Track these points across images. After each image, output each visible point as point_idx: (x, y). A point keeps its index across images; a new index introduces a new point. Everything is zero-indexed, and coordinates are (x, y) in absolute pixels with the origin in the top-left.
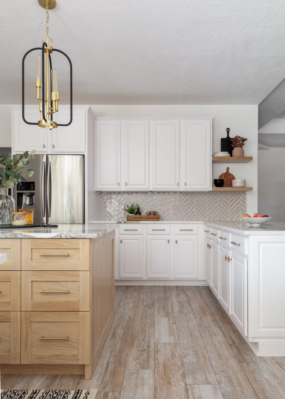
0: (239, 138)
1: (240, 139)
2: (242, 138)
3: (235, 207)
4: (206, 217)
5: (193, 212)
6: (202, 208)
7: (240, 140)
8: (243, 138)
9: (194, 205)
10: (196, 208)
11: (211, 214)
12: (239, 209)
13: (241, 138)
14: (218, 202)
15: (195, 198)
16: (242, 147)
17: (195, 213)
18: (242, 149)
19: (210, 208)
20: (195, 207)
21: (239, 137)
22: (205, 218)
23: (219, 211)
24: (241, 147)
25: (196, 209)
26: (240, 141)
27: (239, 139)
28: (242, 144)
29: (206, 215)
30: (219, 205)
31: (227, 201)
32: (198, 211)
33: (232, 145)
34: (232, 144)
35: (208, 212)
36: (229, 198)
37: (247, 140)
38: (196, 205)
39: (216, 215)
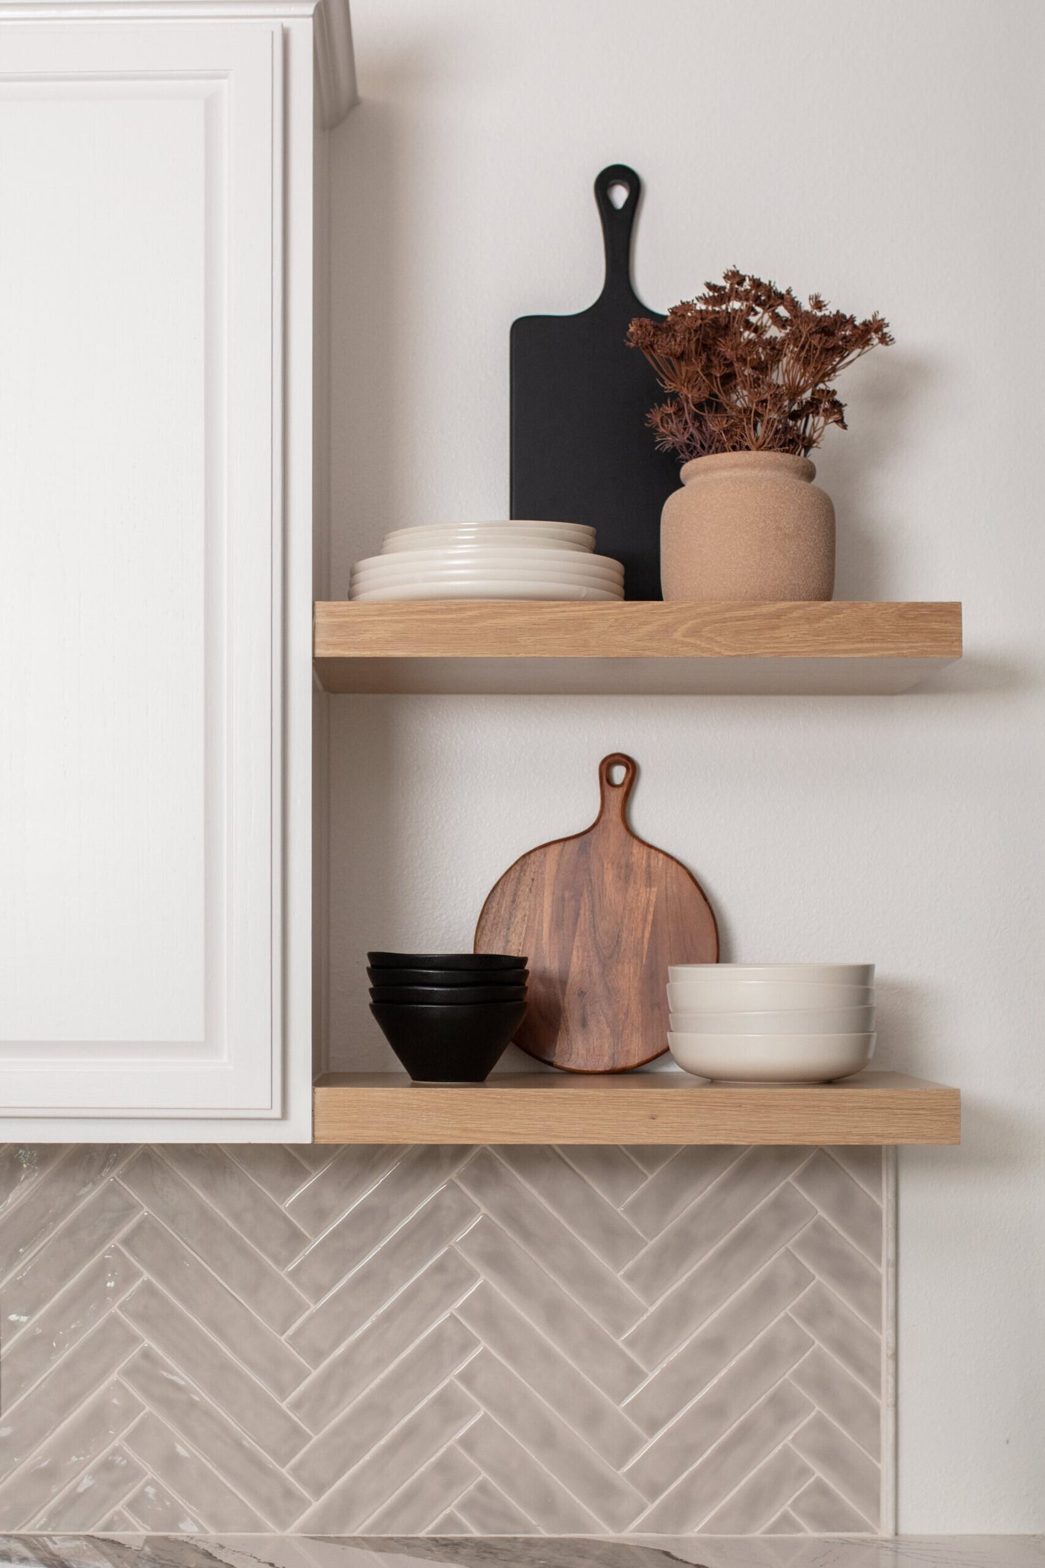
0: (760, 317)
1: (777, 319)
2: (806, 306)
3: (715, 1346)
4: (289, 1494)
5: (97, 1422)
6: (225, 1367)
7: (774, 332)
8: (819, 305)
9: (114, 1320)
10: (147, 1355)
11: (361, 1448)
12: (786, 1375)
13: (794, 306)
14: (472, 1276)
15: (130, 1208)
16: (808, 444)
17: (132, 1439)
18: (809, 473)
19: (346, 1360)
20: (134, 1339)
21: (766, 296)
22: (268, 1505)
23: (483, 1411)
24: (794, 442)
25: (146, 1372)
26: (775, 349)
27: (757, 329)
28: (813, 406)
29: (284, 1471)
30: (489, 1317)
31: (597, 1257)
32: (166, 1403)
33: (655, 416)
34: (662, 397)
35: (316, 1424)
36: (634, 1209)
37: (885, 340)
38: (142, 1318)
39: (443, 1466)
